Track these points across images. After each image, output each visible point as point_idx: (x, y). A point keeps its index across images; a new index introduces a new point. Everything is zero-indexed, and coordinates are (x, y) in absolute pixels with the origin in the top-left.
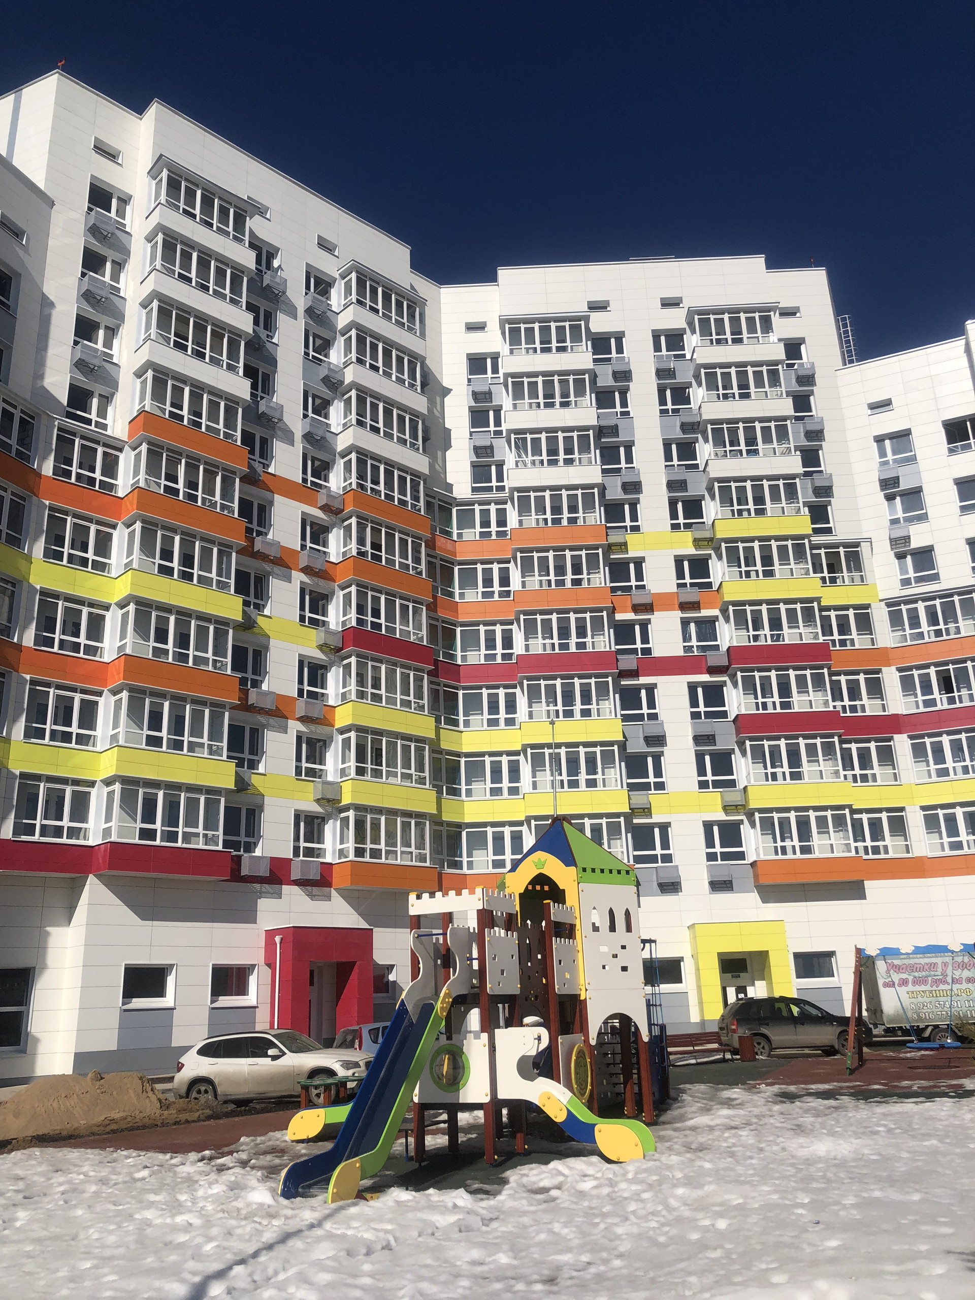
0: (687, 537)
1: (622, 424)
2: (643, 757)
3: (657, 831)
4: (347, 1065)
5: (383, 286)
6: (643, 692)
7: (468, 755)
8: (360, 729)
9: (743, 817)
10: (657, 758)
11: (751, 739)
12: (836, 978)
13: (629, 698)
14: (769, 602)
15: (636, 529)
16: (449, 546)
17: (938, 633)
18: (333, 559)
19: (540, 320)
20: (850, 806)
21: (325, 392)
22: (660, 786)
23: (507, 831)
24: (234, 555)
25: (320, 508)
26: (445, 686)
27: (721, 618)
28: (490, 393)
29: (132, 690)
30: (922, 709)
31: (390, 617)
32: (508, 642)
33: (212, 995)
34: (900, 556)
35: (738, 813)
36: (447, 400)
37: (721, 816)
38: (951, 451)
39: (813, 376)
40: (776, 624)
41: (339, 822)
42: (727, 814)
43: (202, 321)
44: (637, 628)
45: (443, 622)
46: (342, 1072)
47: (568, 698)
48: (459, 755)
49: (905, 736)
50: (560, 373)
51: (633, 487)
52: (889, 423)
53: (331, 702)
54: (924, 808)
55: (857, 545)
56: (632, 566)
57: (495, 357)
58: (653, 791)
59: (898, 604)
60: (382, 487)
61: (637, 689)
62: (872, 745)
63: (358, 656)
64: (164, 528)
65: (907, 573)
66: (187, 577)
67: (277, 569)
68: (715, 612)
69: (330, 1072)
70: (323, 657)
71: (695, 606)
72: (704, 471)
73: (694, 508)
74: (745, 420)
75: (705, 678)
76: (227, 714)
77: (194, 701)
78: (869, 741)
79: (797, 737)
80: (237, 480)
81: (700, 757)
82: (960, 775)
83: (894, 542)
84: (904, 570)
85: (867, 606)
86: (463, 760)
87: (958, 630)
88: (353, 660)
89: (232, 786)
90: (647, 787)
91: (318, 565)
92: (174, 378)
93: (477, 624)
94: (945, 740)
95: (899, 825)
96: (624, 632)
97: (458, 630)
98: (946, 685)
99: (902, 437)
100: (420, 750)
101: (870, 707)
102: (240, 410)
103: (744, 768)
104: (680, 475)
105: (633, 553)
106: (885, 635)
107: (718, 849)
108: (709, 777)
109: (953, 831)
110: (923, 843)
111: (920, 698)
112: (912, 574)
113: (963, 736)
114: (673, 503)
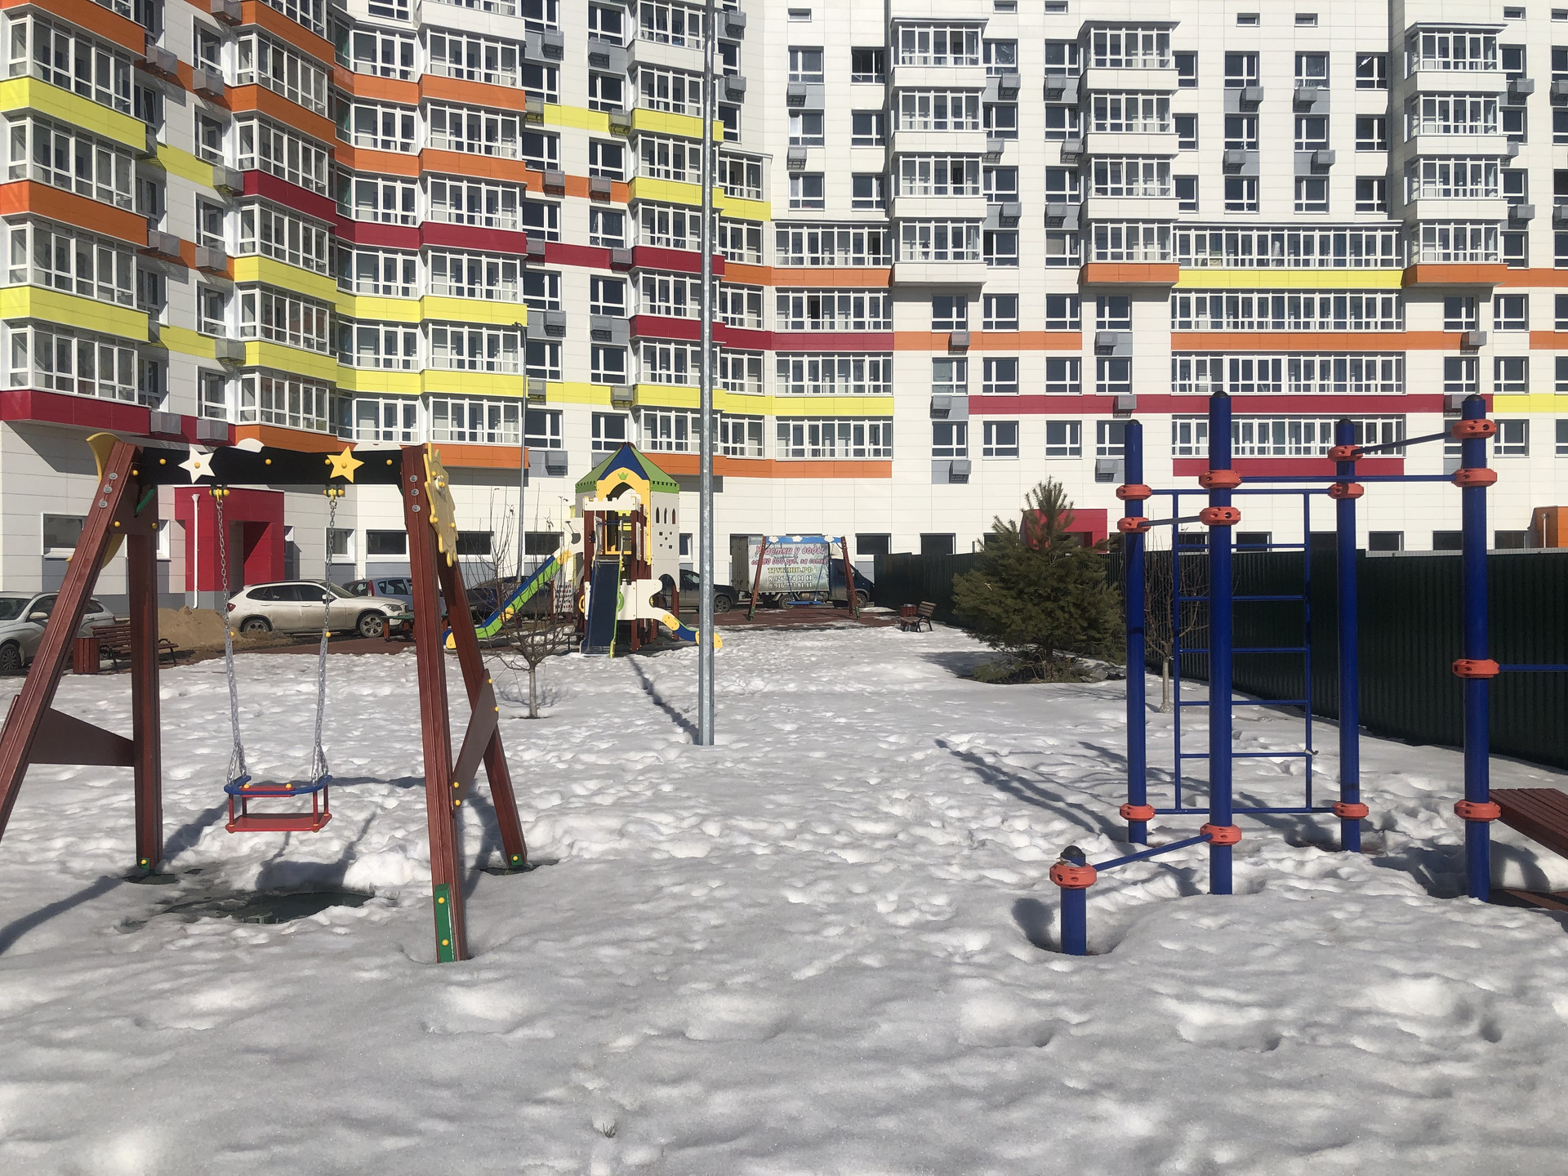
0: (603, 118)
2: (540, 345)
3: (548, 417)
6: (547, 279)
7: (360, 321)
8: (265, 287)
9: (629, 412)
10: (555, 347)
11: (645, 340)
12: (689, 556)
13: (533, 284)
14: (676, 206)
15: (552, 99)
16: (347, 79)
17: (815, 261)
18: (228, 81)
20: (721, 411)
22: (555, 375)
23: (400, 403)
24: (132, 68)
25: (213, 14)
26: (340, 243)
27: (628, 212)
29: (36, 220)
30: (790, 330)
31: (293, 163)
32: (408, 203)
34: (794, 177)
35: (624, 408)
37: (609, 409)
38: (854, 79)
40: (679, 229)
41: (240, 383)
42: (614, 407)
44: (546, 209)
45: (339, 169)
46: (389, 613)
47: (474, 277)
48: (351, 320)
49: (774, 352)
51: (554, 50)
52: (804, 35)
53: (229, 251)
54: (779, 418)
55: (759, 159)
56: (546, 140)
58: (548, 379)
59: (786, 226)
61: (542, 274)
62: (746, 357)
63: (261, 203)
64: (56, 26)
65: (797, 195)
66: (82, 90)
67: (170, 87)
68: (624, 206)
69: (378, 613)
70: (219, 198)
71: (605, 196)
72: (628, 48)
73: (612, 88)
75: (607, 272)
76: (134, 258)
77: (100, 241)
78: (743, 353)
79: (685, 343)
81: (595, 351)
82: (811, 393)
83: (790, 161)
84: (794, 192)
85: (759, 224)
86: (355, 326)
87: (832, 261)
88: (256, 208)
89: (145, 339)
90: (542, 374)
91: (214, 88)
93: (375, 176)
94: (806, 360)
95: (757, 431)
96: (532, 212)
97: (354, 180)
98: (814, 313)
99: (813, 55)
100: (320, 314)
101: (748, 322)
103: (634, 366)
104: (603, 48)
105: (548, 126)
106: (772, 256)
107: (603, 439)
108: (602, 371)
109: (799, 440)
110: (774, 448)
111: (791, 319)
112: (801, 197)
113: (820, 359)
114: (593, 77)
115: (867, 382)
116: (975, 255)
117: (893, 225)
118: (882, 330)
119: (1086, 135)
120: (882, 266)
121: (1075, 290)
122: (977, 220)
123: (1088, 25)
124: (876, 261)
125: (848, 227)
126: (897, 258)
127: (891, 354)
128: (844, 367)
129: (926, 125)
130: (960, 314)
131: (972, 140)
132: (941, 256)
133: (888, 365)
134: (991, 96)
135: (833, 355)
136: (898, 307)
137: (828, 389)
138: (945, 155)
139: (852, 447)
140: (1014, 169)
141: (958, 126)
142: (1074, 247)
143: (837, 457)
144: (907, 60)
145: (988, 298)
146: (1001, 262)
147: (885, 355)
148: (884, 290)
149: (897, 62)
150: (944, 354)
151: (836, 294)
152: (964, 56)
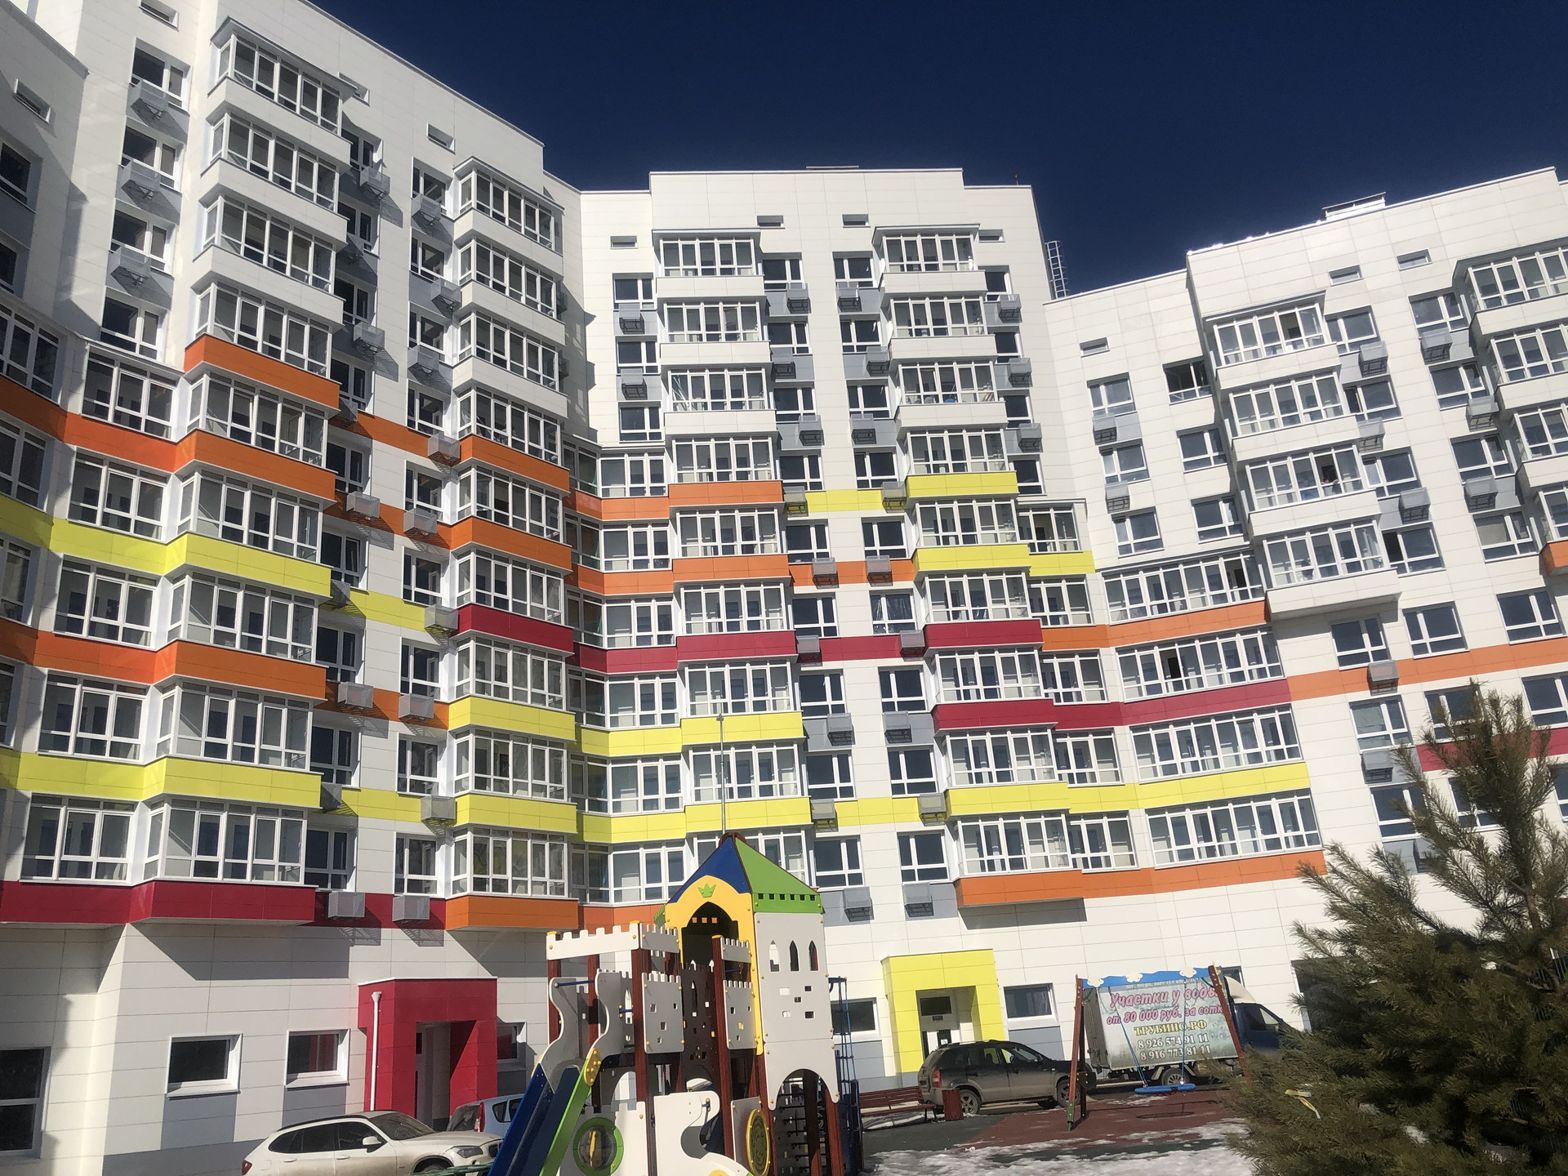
0: (877, 496)
1: (799, 362)
2: (827, 758)
3: (844, 846)
4: (466, 1152)
5: (510, 190)
6: (827, 680)
7: (615, 760)
8: (480, 731)
9: (944, 827)
10: (844, 759)
11: (952, 734)
12: (1053, 1016)
13: (811, 688)
14: (970, 573)
15: (817, 486)
16: (593, 505)
17: (1162, 608)
18: (446, 520)
19: (701, 237)
20: (1066, 811)
21: (438, 316)
22: (847, 792)
23: (664, 852)
24: (320, 515)
25: (430, 457)
26: (588, 676)
27: (916, 591)
28: (641, 321)
29: (186, 685)
30: (1145, 696)
31: (519, 592)
32: (665, 621)
33: (289, 1072)
34: (1119, 520)
35: (938, 822)
36: (589, 328)
37: (919, 826)
38: (1173, 398)
39: (1018, 311)
40: (978, 598)
41: (453, 848)
42: (925, 824)
43: (281, 226)
44: (820, 603)
45: (586, 597)
46: (458, 1161)
47: (739, 688)
48: (604, 760)
49: (1127, 727)
50: (726, 300)
51: (813, 437)
52: (1104, 366)
53: (444, 698)
54: (1149, 812)
55: (1070, 506)
56: (813, 530)
57: (647, 279)
58: (839, 799)
59: (1117, 574)
60: (508, 432)
61: (820, 676)
62: (1090, 739)
63: (478, 640)
64: (230, 481)
65: (1126, 538)
66: (259, 542)
67: (375, 533)
68: (910, 584)
69: (442, 1162)
70: (432, 641)
71: (887, 577)
72: (895, 419)
73: (884, 463)
74: (941, 361)
75: (898, 662)
76: (310, 714)
77: (268, 699)
78: (1086, 734)
79: (1004, 731)
80: (326, 422)
81: (893, 757)
82: (1190, 773)
83: (1111, 503)
84: (1122, 535)
85: (1082, 578)
86: (610, 767)
87: (1184, 605)
88: (472, 645)
89: (317, 805)
91: (427, 527)
92: (244, 295)
93: (628, 599)
94: (1172, 731)
95: (1122, 832)
96: (804, 609)
97: (604, 607)
98: (1172, 669)
99: (1118, 383)
100: (555, 756)
101: (1087, 694)
102: (330, 336)
103: (944, 769)
104: (867, 423)
105: (813, 515)
106: (1102, 611)
107: (915, 866)
108: (905, 780)
109: (1182, 838)
110: (1149, 853)
111: (1143, 683)
112: (1131, 540)
113: (1192, 727)
114: (859, 457)
115: (1262, 747)
116: (1377, 563)
117: (1254, 549)
118: (1269, 678)
119: (1497, 389)
120: (1251, 599)
121: (1539, 582)
122: (1369, 519)
123: (1463, 265)
124: (1244, 595)
125: (1197, 561)
126: (1270, 585)
127: (1288, 707)
128: (1227, 734)
129: (1272, 423)
130: (1376, 641)
131: (1339, 428)
132: (1330, 571)
133: (1287, 723)
134: (1351, 373)
135: (1208, 719)
136: (1285, 646)
137: (1211, 764)
138: (1305, 452)
139: (1261, 838)
140: (1406, 451)
141: (1315, 415)
142: (1522, 529)
143: (1241, 854)
144: (1232, 359)
145: (1410, 615)
146: (1416, 566)
147: (1280, 709)
148: (1262, 628)
149: (1219, 363)
150: (1365, 695)
151: (1197, 644)
152: (1304, 337)
